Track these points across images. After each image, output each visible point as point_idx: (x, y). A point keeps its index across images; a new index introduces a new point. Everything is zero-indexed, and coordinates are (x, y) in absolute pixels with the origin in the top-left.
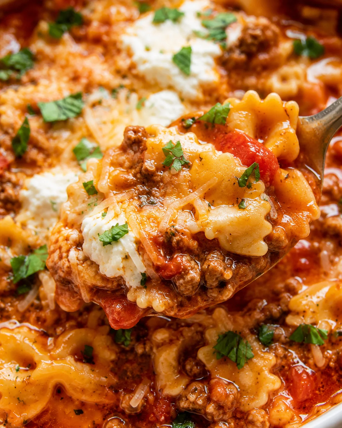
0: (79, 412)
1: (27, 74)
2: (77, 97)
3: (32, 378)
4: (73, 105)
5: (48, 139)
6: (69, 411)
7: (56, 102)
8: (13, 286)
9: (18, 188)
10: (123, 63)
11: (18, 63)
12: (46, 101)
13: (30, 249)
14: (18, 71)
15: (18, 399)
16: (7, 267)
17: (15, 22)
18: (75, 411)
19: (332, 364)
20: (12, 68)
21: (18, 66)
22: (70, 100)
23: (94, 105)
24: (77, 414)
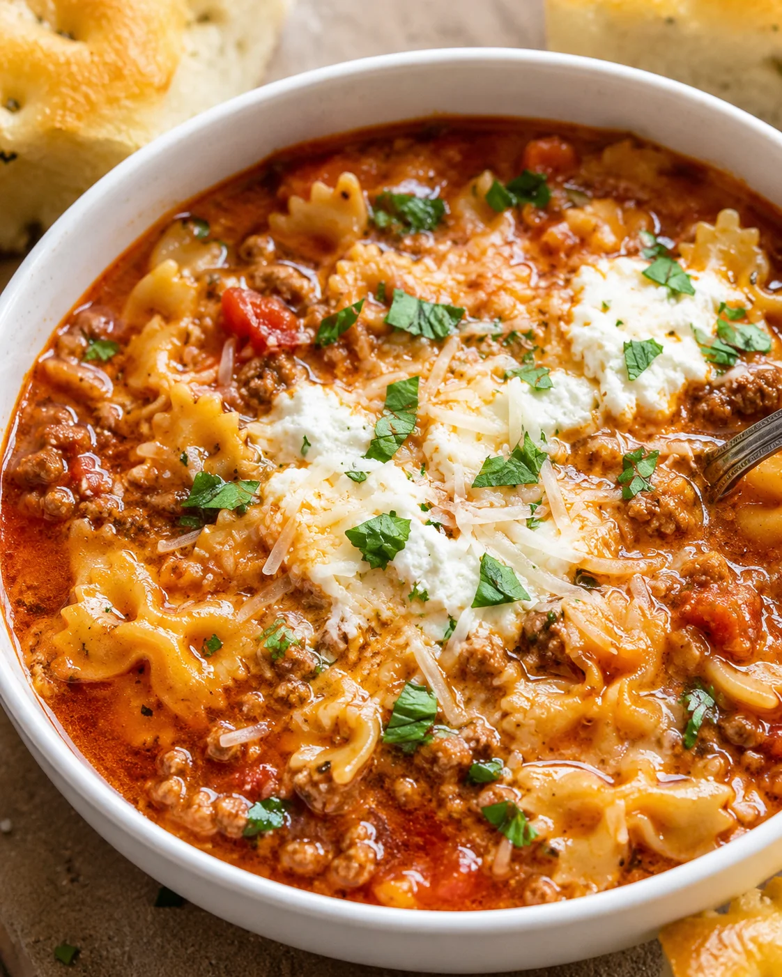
0: (147, 712)
1: (415, 238)
2: (455, 313)
3: (117, 631)
4: (441, 322)
5: (372, 348)
6: (136, 703)
7: (421, 302)
8: (178, 509)
9: (283, 386)
10: (558, 303)
11: (414, 214)
12: (410, 292)
13: (234, 476)
14: (407, 225)
15: (84, 644)
16: (188, 478)
17: (454, 154)
18: (143, 707)
19: (512, 882)
20: (401, 217)
21: (410, 219)
22: (441, 311)
23: (469, 340)
24: (142, 712)
